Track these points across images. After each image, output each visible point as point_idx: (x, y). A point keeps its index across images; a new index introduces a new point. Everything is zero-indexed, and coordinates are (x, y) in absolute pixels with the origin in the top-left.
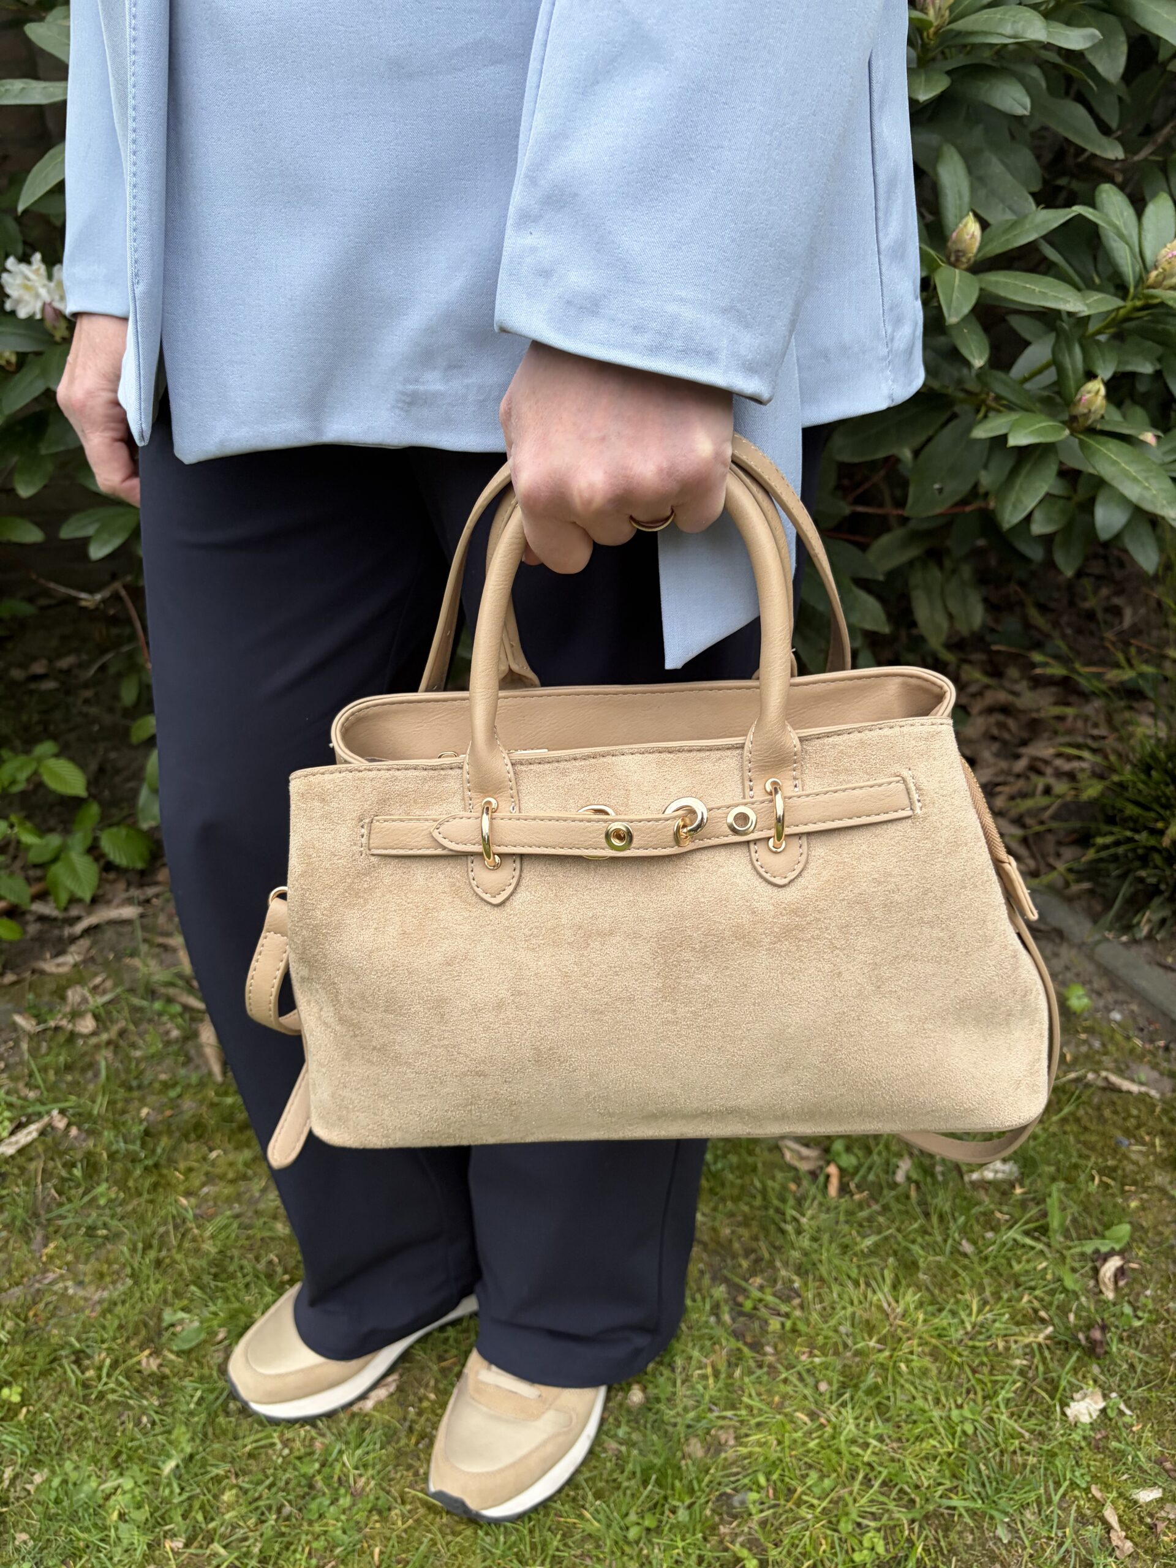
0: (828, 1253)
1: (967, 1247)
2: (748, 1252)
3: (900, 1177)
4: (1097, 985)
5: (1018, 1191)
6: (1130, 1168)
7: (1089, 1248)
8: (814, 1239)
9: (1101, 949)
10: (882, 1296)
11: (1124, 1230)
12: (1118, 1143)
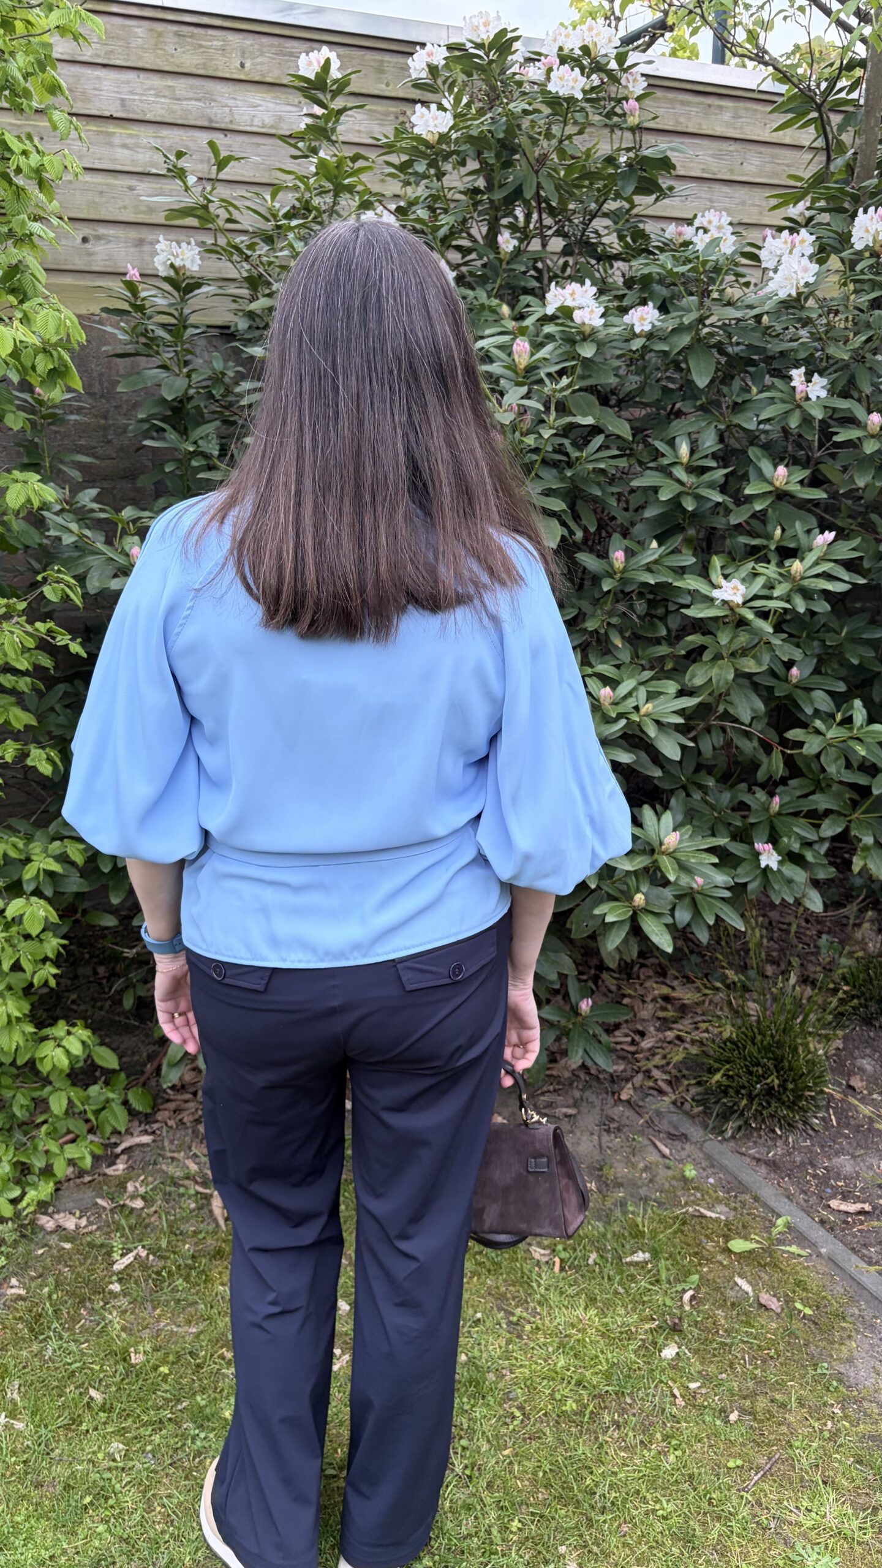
0: (553, 1297)
2: (514, 1299)
4: (702, 1163)
5: (650, 1266)
6: (705, 1253)
7: (679, 1288)
8: (547, 1289)
9: (705, 1145)
10: (580, 1312)
11: (695, 1278)
12: (701, 1241)
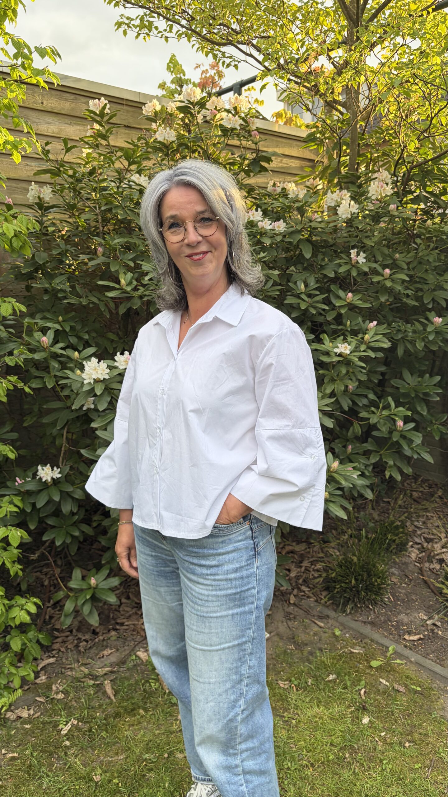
0: (300, 704)
1: (331, 695)
3: (309, 684)
4: (341, 628)
5: (338, 681)
6: (360, 670)
7: (357, 689)
9: (339, 618)
11: (363, 682)
12: (356, 665)
